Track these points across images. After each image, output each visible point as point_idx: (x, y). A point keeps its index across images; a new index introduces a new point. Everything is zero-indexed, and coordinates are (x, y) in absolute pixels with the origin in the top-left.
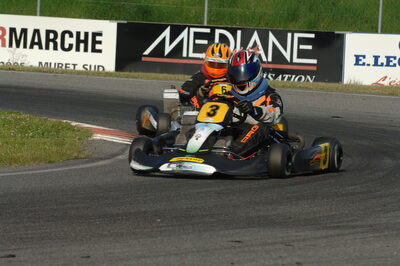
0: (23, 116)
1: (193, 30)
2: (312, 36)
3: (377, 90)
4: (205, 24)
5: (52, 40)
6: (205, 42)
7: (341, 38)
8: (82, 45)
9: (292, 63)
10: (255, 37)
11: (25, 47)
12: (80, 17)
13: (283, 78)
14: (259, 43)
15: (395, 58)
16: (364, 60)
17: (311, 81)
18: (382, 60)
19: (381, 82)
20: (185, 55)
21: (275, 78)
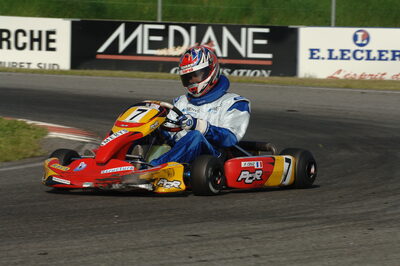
1: (147, 27)
2: (266, 30)
3: (332, 83)
4: (159, 21)
5: (5, 40)
6: (160, 38)
7: (295, 32)
8: (36, 44)
9: (247, 58)
10: (210, 33)
12: (34, 16)
13: (239, 73)
14: (213, 38)
15: (349, 51)
16: (318, 54)
18: (337, 53)
19: (338, 76)
20: (139, 51)
21: (230, 73)
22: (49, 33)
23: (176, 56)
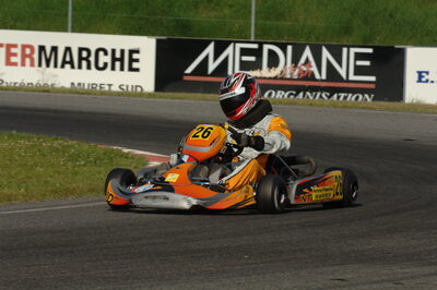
0: (70, 142)
1: (239, 46)
2: (370, 51)
4: (253, 39)
5: (84, 59)
6: (252, 59)
7: (402, 53)
8: (118, 64)
9: (348, 81)
10: (307, 53)
11: (56, 66)
12: (114, 33)
13: (338, 97)
14: (311, 59)
16: (427, 77)
17: (369, 100)
20: (230, 73)
21: (329, 97)
22: (132, 52)
23: (270, 78)
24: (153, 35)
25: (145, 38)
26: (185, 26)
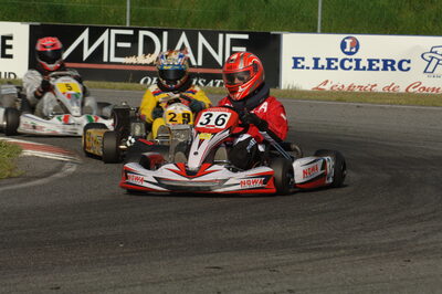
1: (114, 32)
2: (246, 37)
3: (318, 96)
4: (128, 26)
6: (128, 45)
7: (278, 39)
10: (183, 39)
13: (215, 84)
14: (187, 45)
15: (336, 60)
16: (302, 63)
18: (322, 62)
19: (322, 87)
20: (105, 59)
21: (205, 84)
23: (146, 65)
24: (26, 21)
25: (18, 24)
26: (59, 12)
